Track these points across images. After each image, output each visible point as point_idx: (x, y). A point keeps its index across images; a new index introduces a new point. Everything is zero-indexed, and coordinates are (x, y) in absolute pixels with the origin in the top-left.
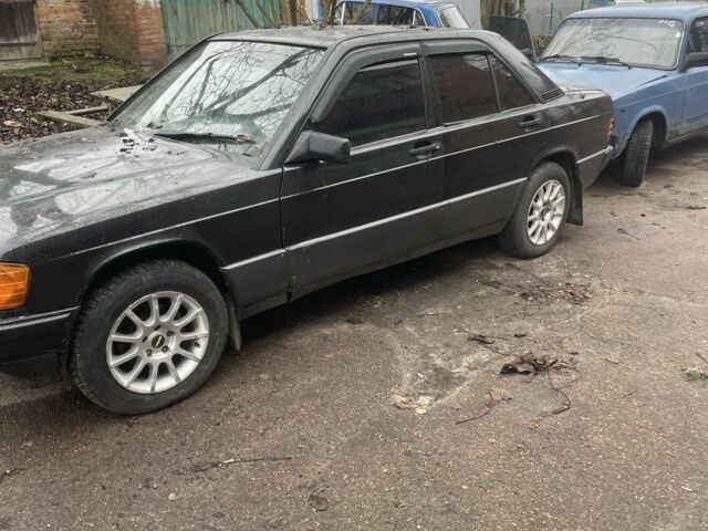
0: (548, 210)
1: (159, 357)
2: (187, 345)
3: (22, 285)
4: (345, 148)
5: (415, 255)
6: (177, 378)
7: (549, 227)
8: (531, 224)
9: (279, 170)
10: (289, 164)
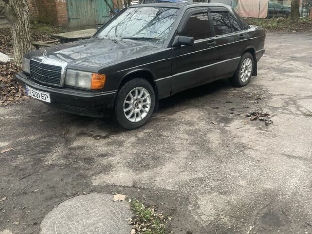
0: (246, 69)
1: (137, 110)
2: (144, 106)
3: (103, 81)
4: (192, 41)
5: (207, 82)
6: (141, 118)
7: (247, 75)
8: (241, 74)
9: (170, 48)
10: (173, 46)
